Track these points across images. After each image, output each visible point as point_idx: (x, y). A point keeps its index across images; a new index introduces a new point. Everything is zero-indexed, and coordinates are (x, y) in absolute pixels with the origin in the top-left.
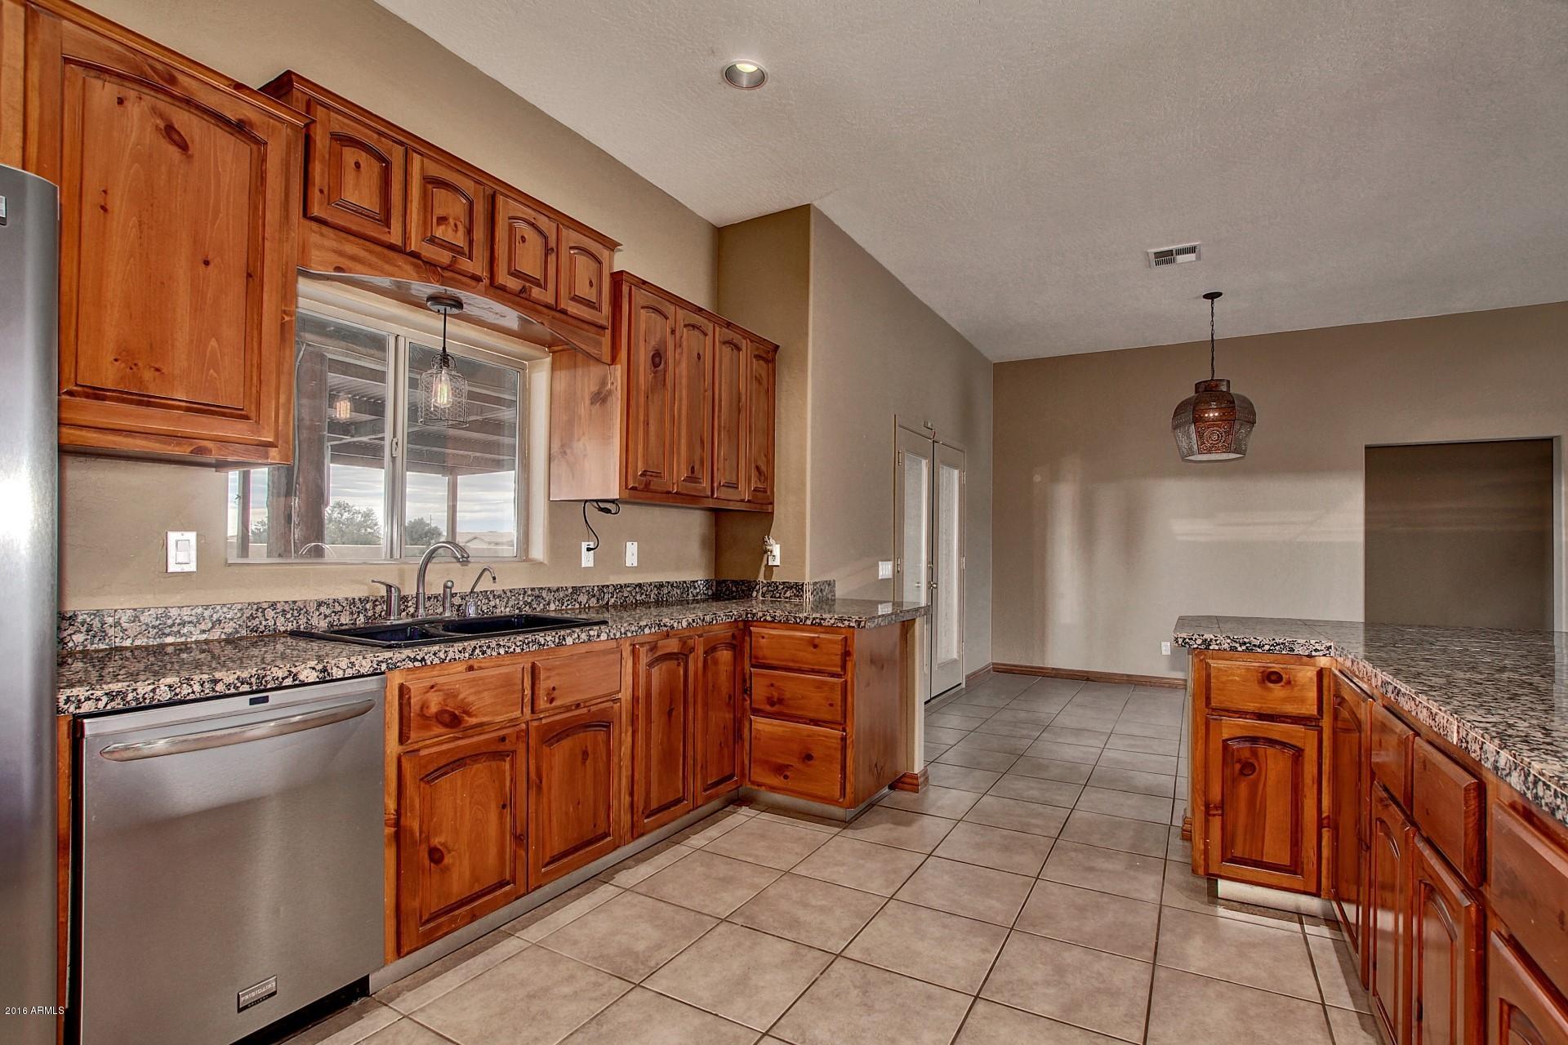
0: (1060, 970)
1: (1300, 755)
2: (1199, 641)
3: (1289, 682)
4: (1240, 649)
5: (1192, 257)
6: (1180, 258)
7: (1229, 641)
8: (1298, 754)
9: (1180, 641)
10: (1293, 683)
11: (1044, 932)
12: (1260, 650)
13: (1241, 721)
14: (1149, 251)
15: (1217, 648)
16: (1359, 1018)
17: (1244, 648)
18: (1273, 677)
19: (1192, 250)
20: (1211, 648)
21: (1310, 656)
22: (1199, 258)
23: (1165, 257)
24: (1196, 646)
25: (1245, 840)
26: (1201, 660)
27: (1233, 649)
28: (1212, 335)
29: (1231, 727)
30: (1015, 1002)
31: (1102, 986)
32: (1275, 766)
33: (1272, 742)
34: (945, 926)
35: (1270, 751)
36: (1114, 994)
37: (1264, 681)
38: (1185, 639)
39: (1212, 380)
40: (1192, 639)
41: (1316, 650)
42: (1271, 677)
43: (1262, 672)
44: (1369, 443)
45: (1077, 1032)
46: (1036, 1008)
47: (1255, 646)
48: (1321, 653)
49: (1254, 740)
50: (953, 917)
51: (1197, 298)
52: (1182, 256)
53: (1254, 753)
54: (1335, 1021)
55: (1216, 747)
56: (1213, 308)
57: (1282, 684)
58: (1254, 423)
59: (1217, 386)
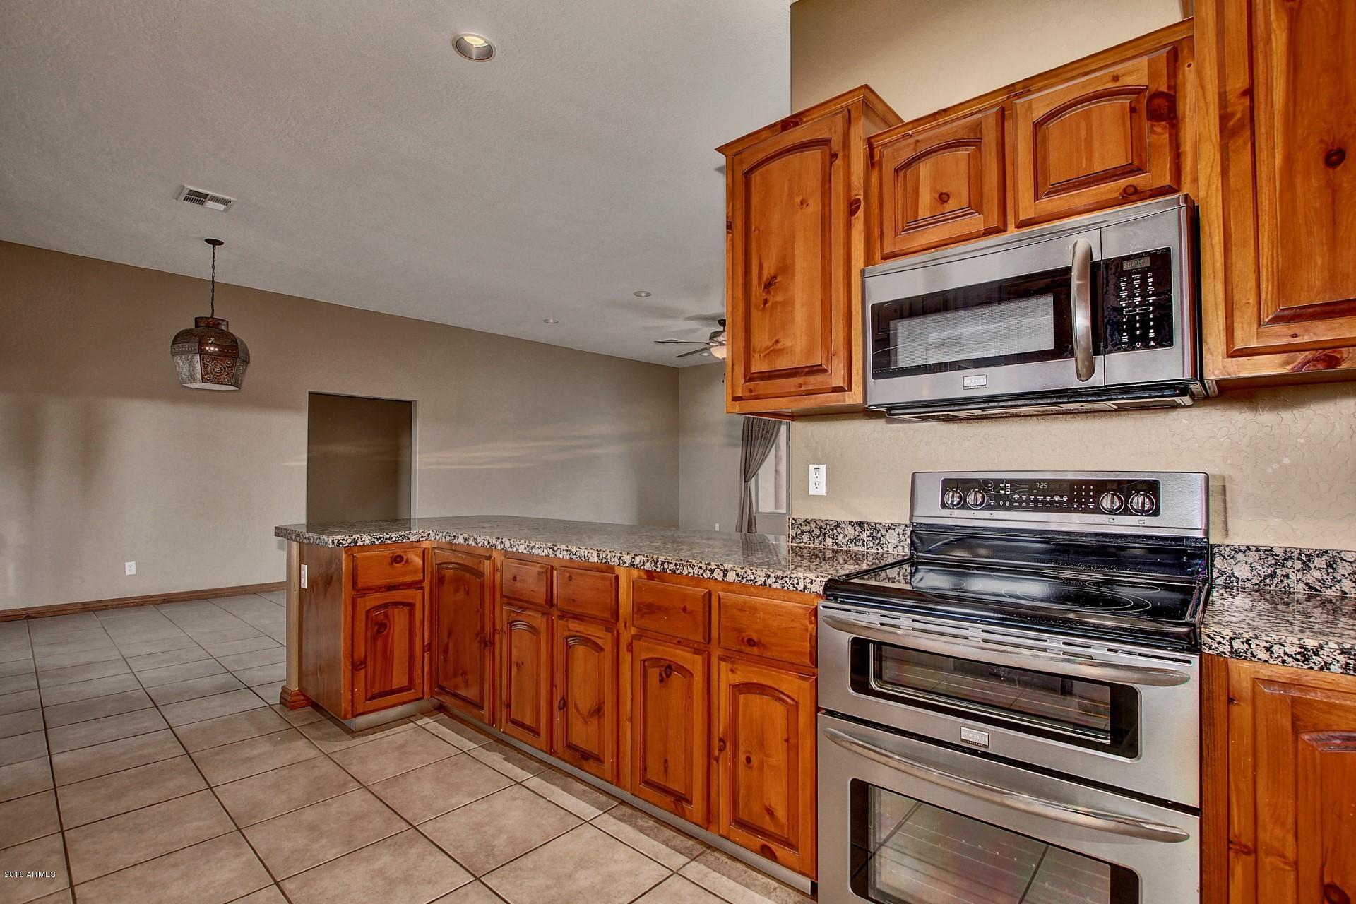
0: (312, 828)
1: (413, 609)
2: (349, 541)
3: (407, 561)
4: (377, 543)
5: (222, 207)
6: (209, 204)
7: (370, 538)
8: (411, 606)
9: (336, 542)
10: (410, 561)
11: (268, 816)
12: (389, 542)
13: (378, 595)
14: (186, 186)
15: (362, 544)
16: (483, 748)
17: (380, 541)
18: (398, 559)
19: (226, 202)
20: (358, 544)
21: (418, 541)
22: (225, 210)
23: (197, 198)
24: (347, 545)
25: (381, 679)
26: (349, 555)
27: (373, 543)
28: (213, 277)
29: (371, 601)
30: (309, 864)
31: (351, 817)
32: (399, 620)
33: (396, 604)
34: (175, 865)
35: (396, 611)
36: (362, 816)
37: (392, 564)
38: (339, 540)
39: (212, 317)
40: (344, 540)
41: (422, 537)
42: (397, 559)
43: (392, 557)
44: (312, 390)
45: (371, 848)
46: (328, 857)
47: (386, 539)
48: (424, 539)
49: (384, 606)
50: (174, 854)
51: (200, 239)
52: (212, 202)
53: (386, 615)
54: (476, 756)
55: (361, 615)
56: (214, 253)
57: (403, 562)
58: (248, 362)
59: (219, 324)
